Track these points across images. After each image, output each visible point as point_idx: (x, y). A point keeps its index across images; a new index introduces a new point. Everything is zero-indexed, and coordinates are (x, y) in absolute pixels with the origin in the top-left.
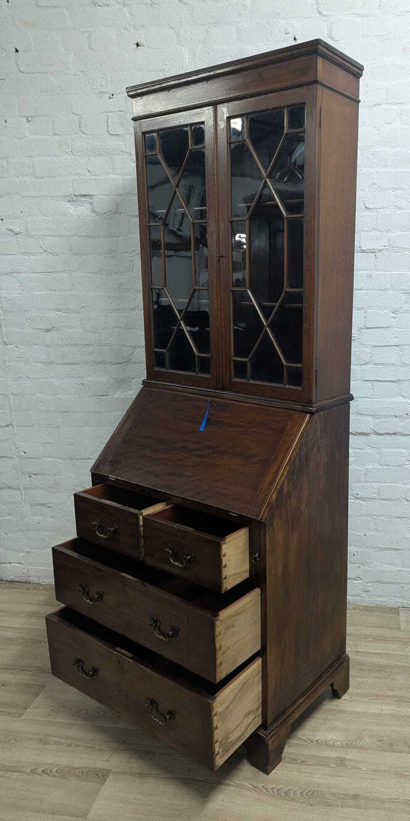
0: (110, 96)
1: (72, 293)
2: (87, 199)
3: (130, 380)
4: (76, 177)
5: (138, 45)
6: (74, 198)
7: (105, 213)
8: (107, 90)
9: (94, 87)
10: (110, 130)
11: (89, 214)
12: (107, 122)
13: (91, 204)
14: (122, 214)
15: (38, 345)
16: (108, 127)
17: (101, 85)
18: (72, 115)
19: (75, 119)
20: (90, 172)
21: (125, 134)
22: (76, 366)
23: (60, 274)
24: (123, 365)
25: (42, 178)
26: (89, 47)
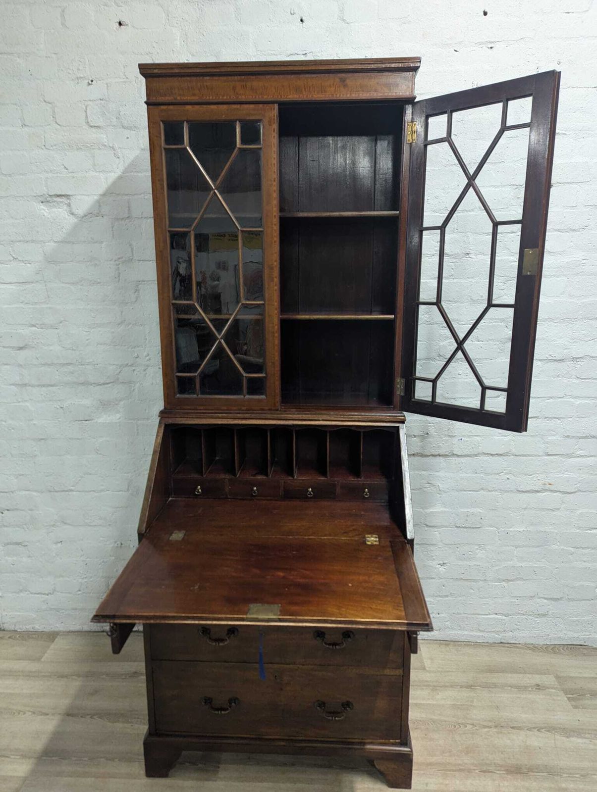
0: (88, 82)
1: (49, 306)
2: (64, 200)
3: (117, 402)
4: (50, 175)
5: (120, 24)
6: (49, 199)
7: (85, 216)
8: (85, 75)
9: (70, 72)
10: (89, 120)
11: (67, 216)
12: (86, 112)
13: (69, 205)
14: (105, 217)
15: (9, 364)
16: (87, 117)
17: (78, 69)
18: (44, 103)
19: (48, 108)
20: (67, 169)
21: (107, 126)
22: (54, 388)
23: (33, 284)
24: (110, 385)
25: (10, 175)
26: (63, 24)
